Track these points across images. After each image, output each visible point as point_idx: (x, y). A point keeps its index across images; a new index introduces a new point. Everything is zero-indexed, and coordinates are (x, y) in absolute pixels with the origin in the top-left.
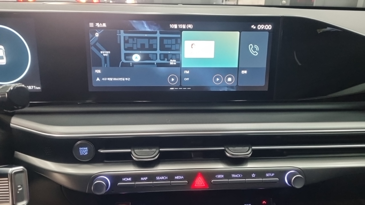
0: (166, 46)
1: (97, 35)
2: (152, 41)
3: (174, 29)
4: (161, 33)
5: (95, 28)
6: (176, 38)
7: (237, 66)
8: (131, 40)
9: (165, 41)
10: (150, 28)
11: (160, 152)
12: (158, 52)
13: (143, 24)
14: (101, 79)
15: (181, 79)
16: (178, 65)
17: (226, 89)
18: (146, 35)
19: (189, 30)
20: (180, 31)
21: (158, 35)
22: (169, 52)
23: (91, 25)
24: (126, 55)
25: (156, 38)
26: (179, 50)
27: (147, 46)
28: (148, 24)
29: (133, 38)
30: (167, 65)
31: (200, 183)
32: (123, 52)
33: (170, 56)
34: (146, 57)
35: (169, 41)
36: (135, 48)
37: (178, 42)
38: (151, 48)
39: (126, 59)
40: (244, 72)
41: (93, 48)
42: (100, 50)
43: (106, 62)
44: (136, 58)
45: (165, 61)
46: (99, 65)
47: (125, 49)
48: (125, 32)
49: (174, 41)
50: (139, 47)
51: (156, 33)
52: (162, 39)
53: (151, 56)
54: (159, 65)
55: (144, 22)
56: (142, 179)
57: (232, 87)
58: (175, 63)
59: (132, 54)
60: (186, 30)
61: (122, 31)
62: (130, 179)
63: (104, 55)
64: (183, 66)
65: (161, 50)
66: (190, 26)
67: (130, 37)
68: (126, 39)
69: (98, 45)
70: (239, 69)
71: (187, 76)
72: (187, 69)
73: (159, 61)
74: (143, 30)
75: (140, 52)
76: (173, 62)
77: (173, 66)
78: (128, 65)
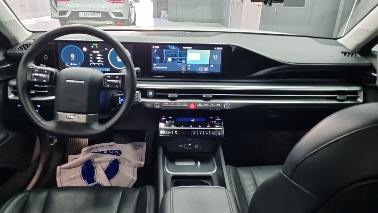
0: (181, 55)
1: (155, 51)
2: (176, 53)
3: (184, 49)
4: (179, 50)
5: (155, 48)
6: (185, 52)
7: (209, 64)
8: (168, 53)
9: (181, 53)
10: (175, 48)
11: (178, 95)
12: (178, 57)
13: (173, 47)
14: (156, 67)
15: (187, 68)
16: (186, 63)
17: (204, 73)
18: (174, 51)
19: (190, 49)
20: (186, 50)
21: (178, 51)
22: (182, 58)
23: (153, 47)
24: (166, 58)
25: (177, 52)
26: (186, 57)
27: (174, 55)
28: (174, 47)
29: (169, 52)
30: (182, 63)
31: (192, 107)
32: (165, 57)
33: (182, 59)
34: (173, 59)
35: (183, 53)
36: (169, 56)
37: (186, 54)
38: (175, 56)
39: (166, 60)
40: (212, 66)
41: (153, 56)
42: (156, 56)
43: (158, 61)
44: (170, 60)
45: (181, 61)
46: (155, 62)
47: (166, 56)
48: (166, 50)
49: (184, 53)
50: (171, 55)
51: (177, 50)
52: (180, 53)
53: (175, 59)
54: (178, 62)
55: (173, 46)
56: (172, 104)
57: (207, 72)
58: (185, 62)
59: (168, 58)
60: (189, 49)
61: (165, 49)
62: (167, 104)
63: (158, 58)
64: (188, 63)
65: (179, 56)
66: (191, 48)
67: (167, 52)
68: (166, 52)
69: (156, 54)
70: (209, 65)
71: (189, 67)
72: (189, 64)
73: (178, 61)
74: (173, 49)
75: (171, 57)
76: (184, 61)
77: (184, 63)
78: (166, 62)
